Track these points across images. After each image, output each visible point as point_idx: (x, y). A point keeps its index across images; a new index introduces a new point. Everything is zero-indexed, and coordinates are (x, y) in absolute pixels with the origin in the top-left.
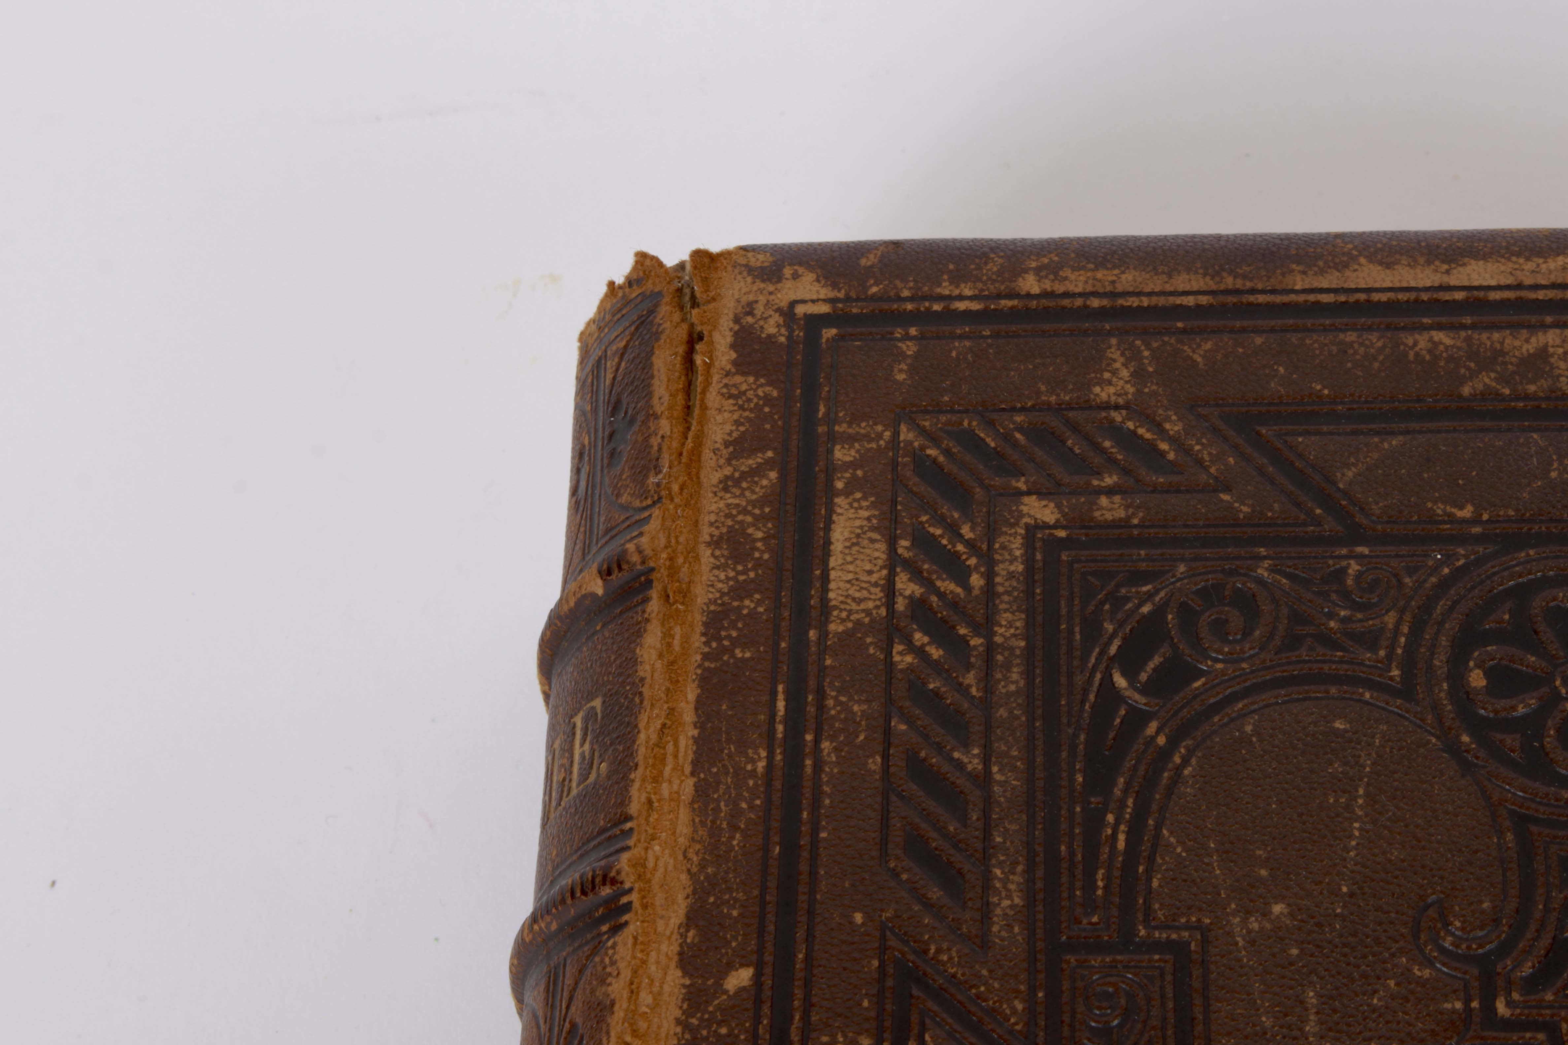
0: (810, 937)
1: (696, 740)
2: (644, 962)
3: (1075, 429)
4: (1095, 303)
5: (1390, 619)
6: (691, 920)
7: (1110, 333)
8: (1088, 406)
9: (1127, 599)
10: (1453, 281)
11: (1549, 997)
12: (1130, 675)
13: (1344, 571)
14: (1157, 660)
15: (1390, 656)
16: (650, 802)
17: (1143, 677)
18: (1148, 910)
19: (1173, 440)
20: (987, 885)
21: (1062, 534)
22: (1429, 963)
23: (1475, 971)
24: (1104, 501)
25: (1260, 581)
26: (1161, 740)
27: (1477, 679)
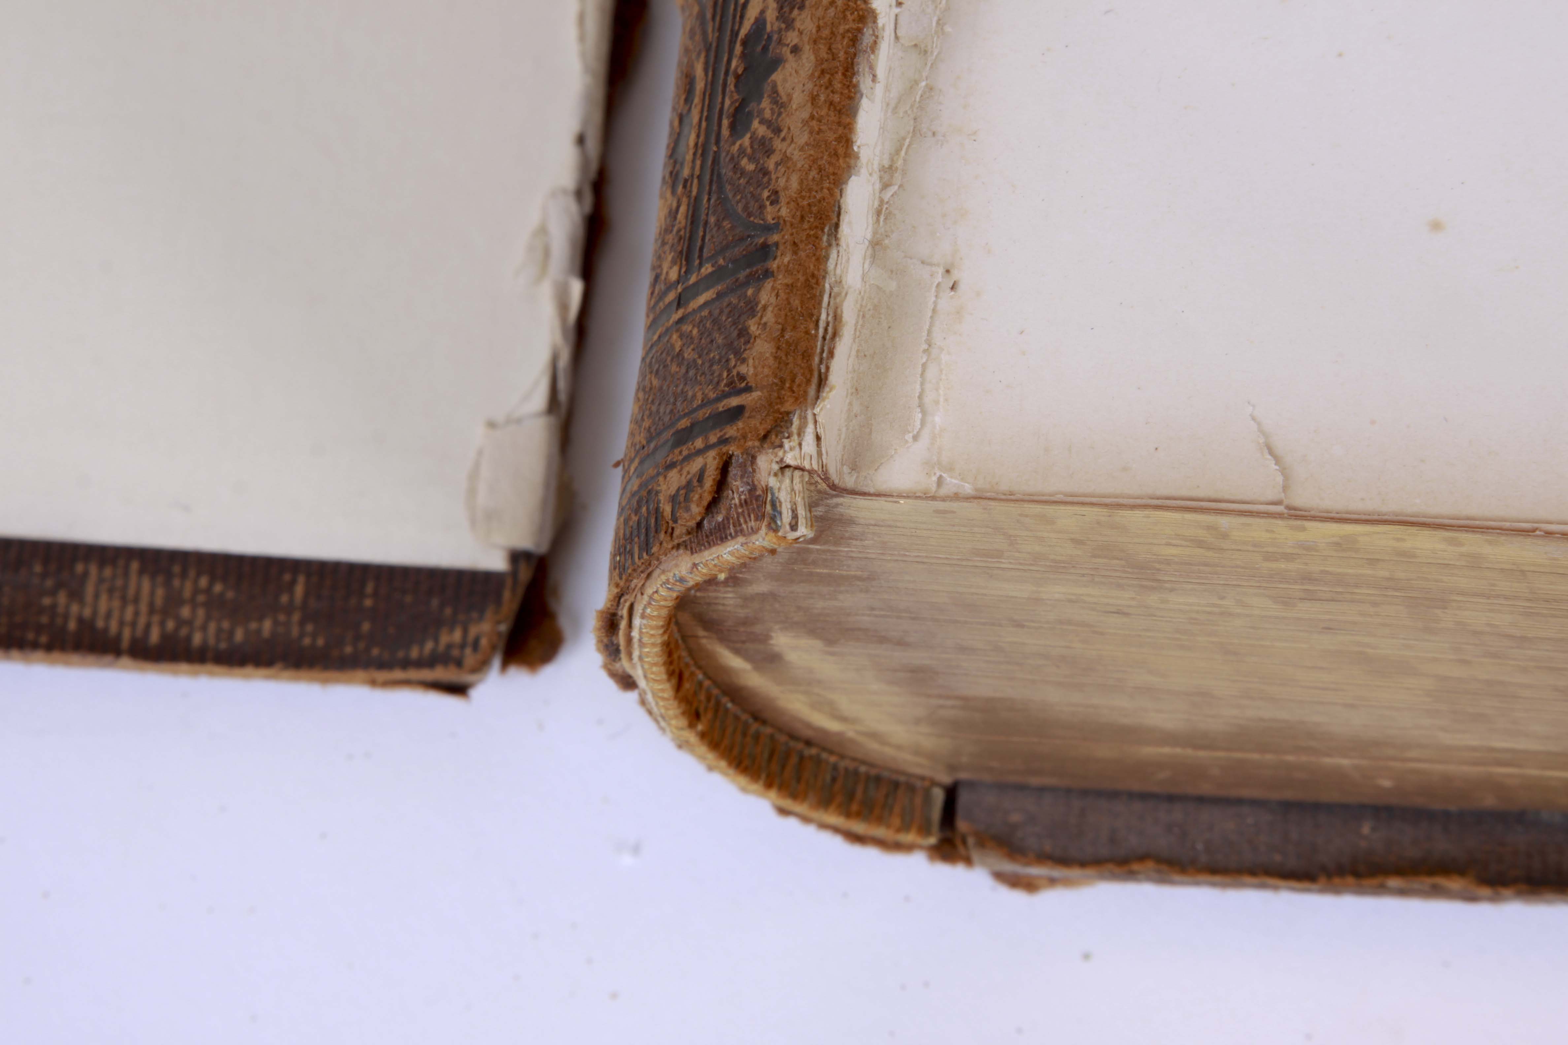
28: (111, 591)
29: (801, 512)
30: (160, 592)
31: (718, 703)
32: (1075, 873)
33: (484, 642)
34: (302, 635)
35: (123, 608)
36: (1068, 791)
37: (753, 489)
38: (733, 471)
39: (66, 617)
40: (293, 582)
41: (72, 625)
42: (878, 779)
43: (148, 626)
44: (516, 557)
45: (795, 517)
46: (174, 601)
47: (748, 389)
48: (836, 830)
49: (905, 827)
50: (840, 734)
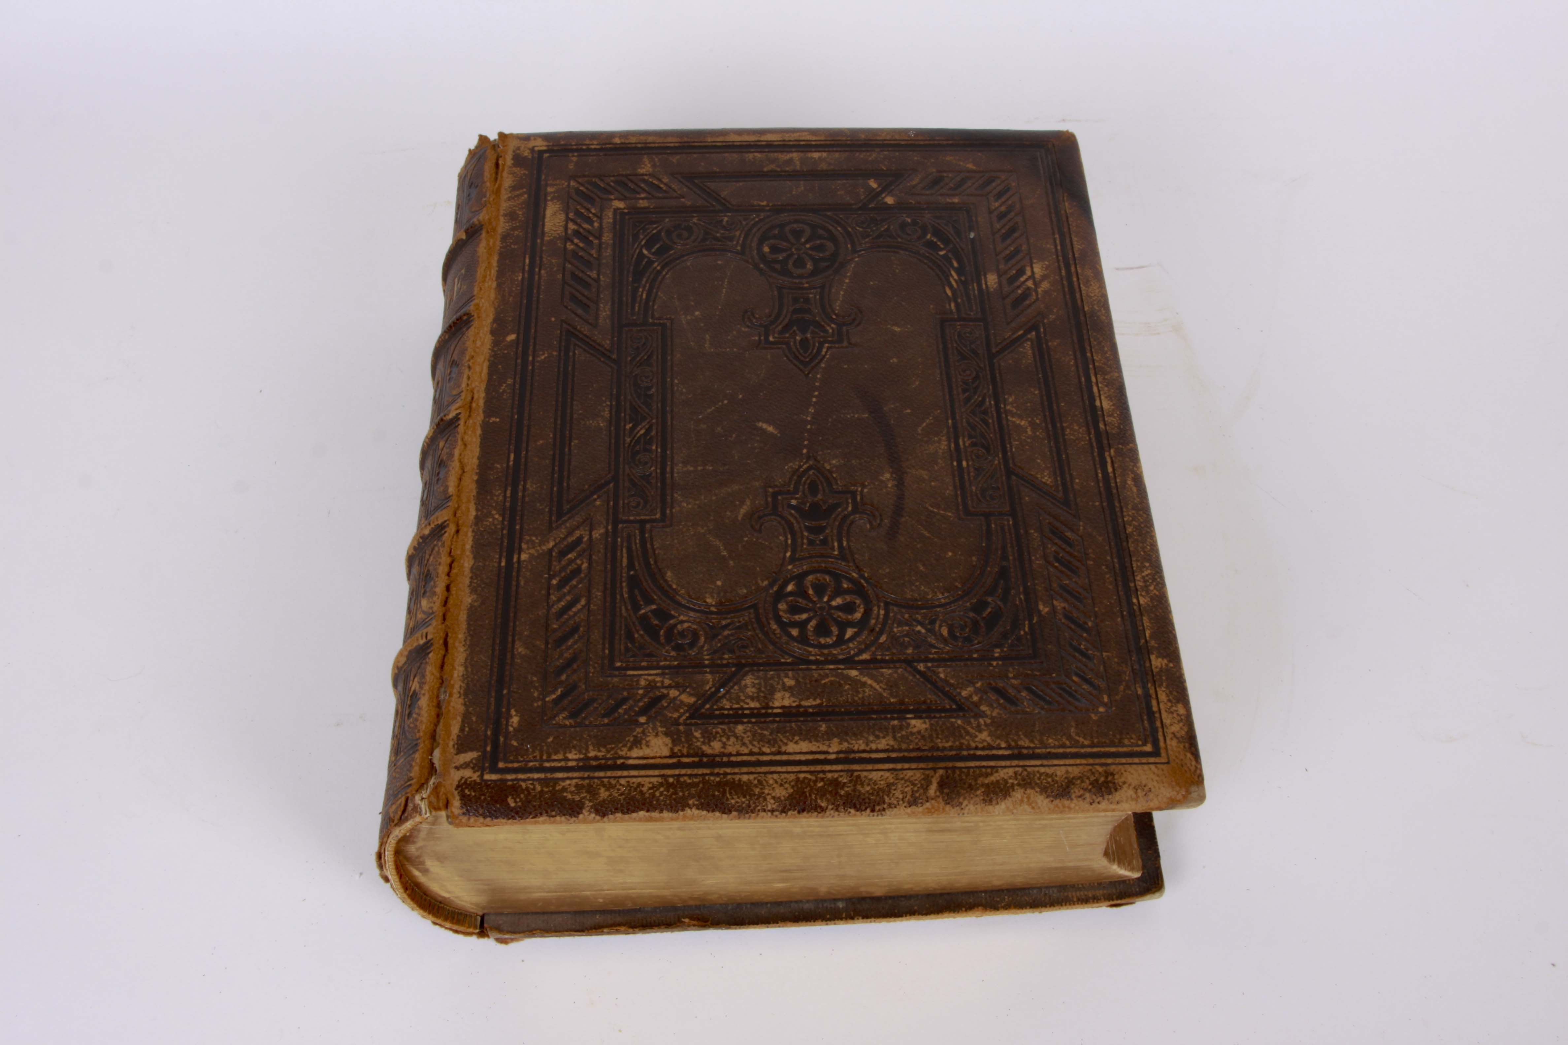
0: (536, 326)
1: (498, 271)
2: (478, 333)
3: (631, 181)
4: (639, 146)
5: (738, 233)
6: (495, 320)
7: (645, 154)
8: (636, 175)
9: (648, 229)
10: (762, 139)
11: (787, 335)
12: (648, 249)
13: (722, 220)
14: (658, 246)
15: (738, 242)
16: (481, 289)
17: (653, 250)
18: (653, 314)
19: (665, 184)
20: (598, 309)
21: (626, 211)
22: (748, 327)
23: (763, 329)
24: (641, 201)
25: (695, 223)
26: (659, 268)
27: (766, 249)
31: (413, 887)
32: (518, 936)
36: (515, 914)
47: (413, 779)
48: (451, 929)
49: (470, 928)
50: (449, 898)
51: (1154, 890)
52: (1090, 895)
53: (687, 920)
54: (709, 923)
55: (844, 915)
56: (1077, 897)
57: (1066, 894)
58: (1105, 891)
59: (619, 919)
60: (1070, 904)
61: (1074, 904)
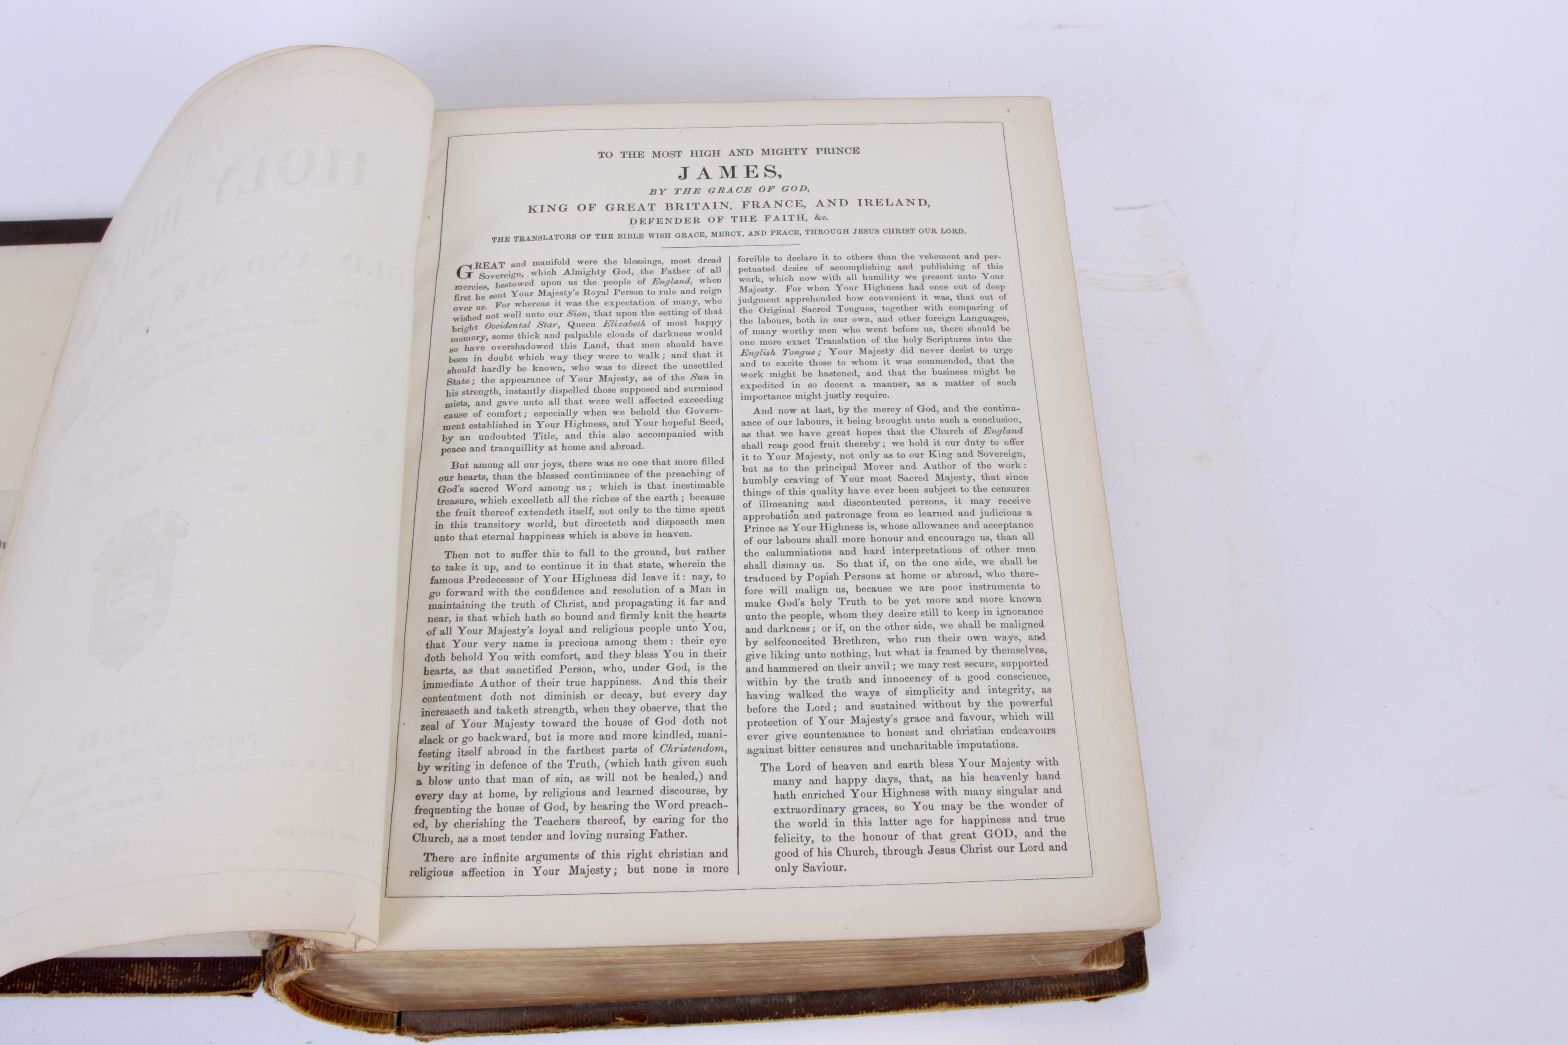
28: (142, 972)
29: (310, 962)
30: (157, 971)
31: (317, 1001)
32: (438, 1036)
33: (255, 980)
34: (200, 982)
35: (145, 978)
36: (434, 1011)
37: (296, 956)
38: (291, 951)
39: (128, 981)
40: (197, 965)
41: (130, 984)
42: (375, 1013)
43: (153, 982)
44: (265, 952)
45: (308, 964)
46: (161, 974)
48: (363, 1030)
49: (385, 1027)
50: (358, 1004)
51: (1137, 983)
52: (1066, 989)
53: (621, 1019)
54: (646, 1022)
55: (794, 1012)
56: (1051, 990)
57: (1039, 986)
58: (1083, 984)
59: (547, 1017)
60: (1044, 999)
61: (1048, 999)
